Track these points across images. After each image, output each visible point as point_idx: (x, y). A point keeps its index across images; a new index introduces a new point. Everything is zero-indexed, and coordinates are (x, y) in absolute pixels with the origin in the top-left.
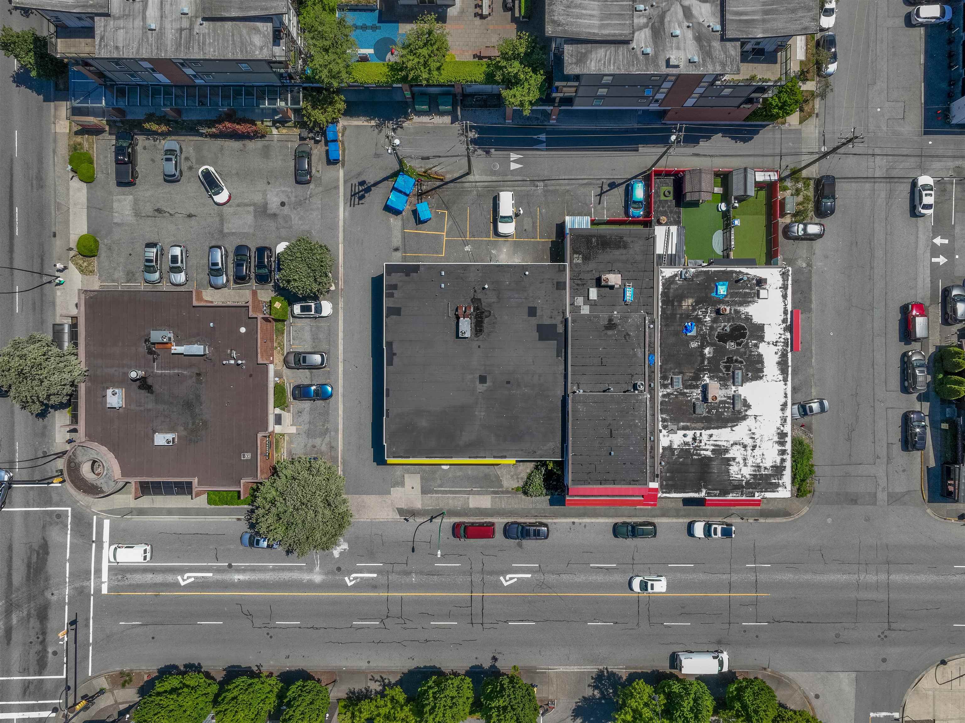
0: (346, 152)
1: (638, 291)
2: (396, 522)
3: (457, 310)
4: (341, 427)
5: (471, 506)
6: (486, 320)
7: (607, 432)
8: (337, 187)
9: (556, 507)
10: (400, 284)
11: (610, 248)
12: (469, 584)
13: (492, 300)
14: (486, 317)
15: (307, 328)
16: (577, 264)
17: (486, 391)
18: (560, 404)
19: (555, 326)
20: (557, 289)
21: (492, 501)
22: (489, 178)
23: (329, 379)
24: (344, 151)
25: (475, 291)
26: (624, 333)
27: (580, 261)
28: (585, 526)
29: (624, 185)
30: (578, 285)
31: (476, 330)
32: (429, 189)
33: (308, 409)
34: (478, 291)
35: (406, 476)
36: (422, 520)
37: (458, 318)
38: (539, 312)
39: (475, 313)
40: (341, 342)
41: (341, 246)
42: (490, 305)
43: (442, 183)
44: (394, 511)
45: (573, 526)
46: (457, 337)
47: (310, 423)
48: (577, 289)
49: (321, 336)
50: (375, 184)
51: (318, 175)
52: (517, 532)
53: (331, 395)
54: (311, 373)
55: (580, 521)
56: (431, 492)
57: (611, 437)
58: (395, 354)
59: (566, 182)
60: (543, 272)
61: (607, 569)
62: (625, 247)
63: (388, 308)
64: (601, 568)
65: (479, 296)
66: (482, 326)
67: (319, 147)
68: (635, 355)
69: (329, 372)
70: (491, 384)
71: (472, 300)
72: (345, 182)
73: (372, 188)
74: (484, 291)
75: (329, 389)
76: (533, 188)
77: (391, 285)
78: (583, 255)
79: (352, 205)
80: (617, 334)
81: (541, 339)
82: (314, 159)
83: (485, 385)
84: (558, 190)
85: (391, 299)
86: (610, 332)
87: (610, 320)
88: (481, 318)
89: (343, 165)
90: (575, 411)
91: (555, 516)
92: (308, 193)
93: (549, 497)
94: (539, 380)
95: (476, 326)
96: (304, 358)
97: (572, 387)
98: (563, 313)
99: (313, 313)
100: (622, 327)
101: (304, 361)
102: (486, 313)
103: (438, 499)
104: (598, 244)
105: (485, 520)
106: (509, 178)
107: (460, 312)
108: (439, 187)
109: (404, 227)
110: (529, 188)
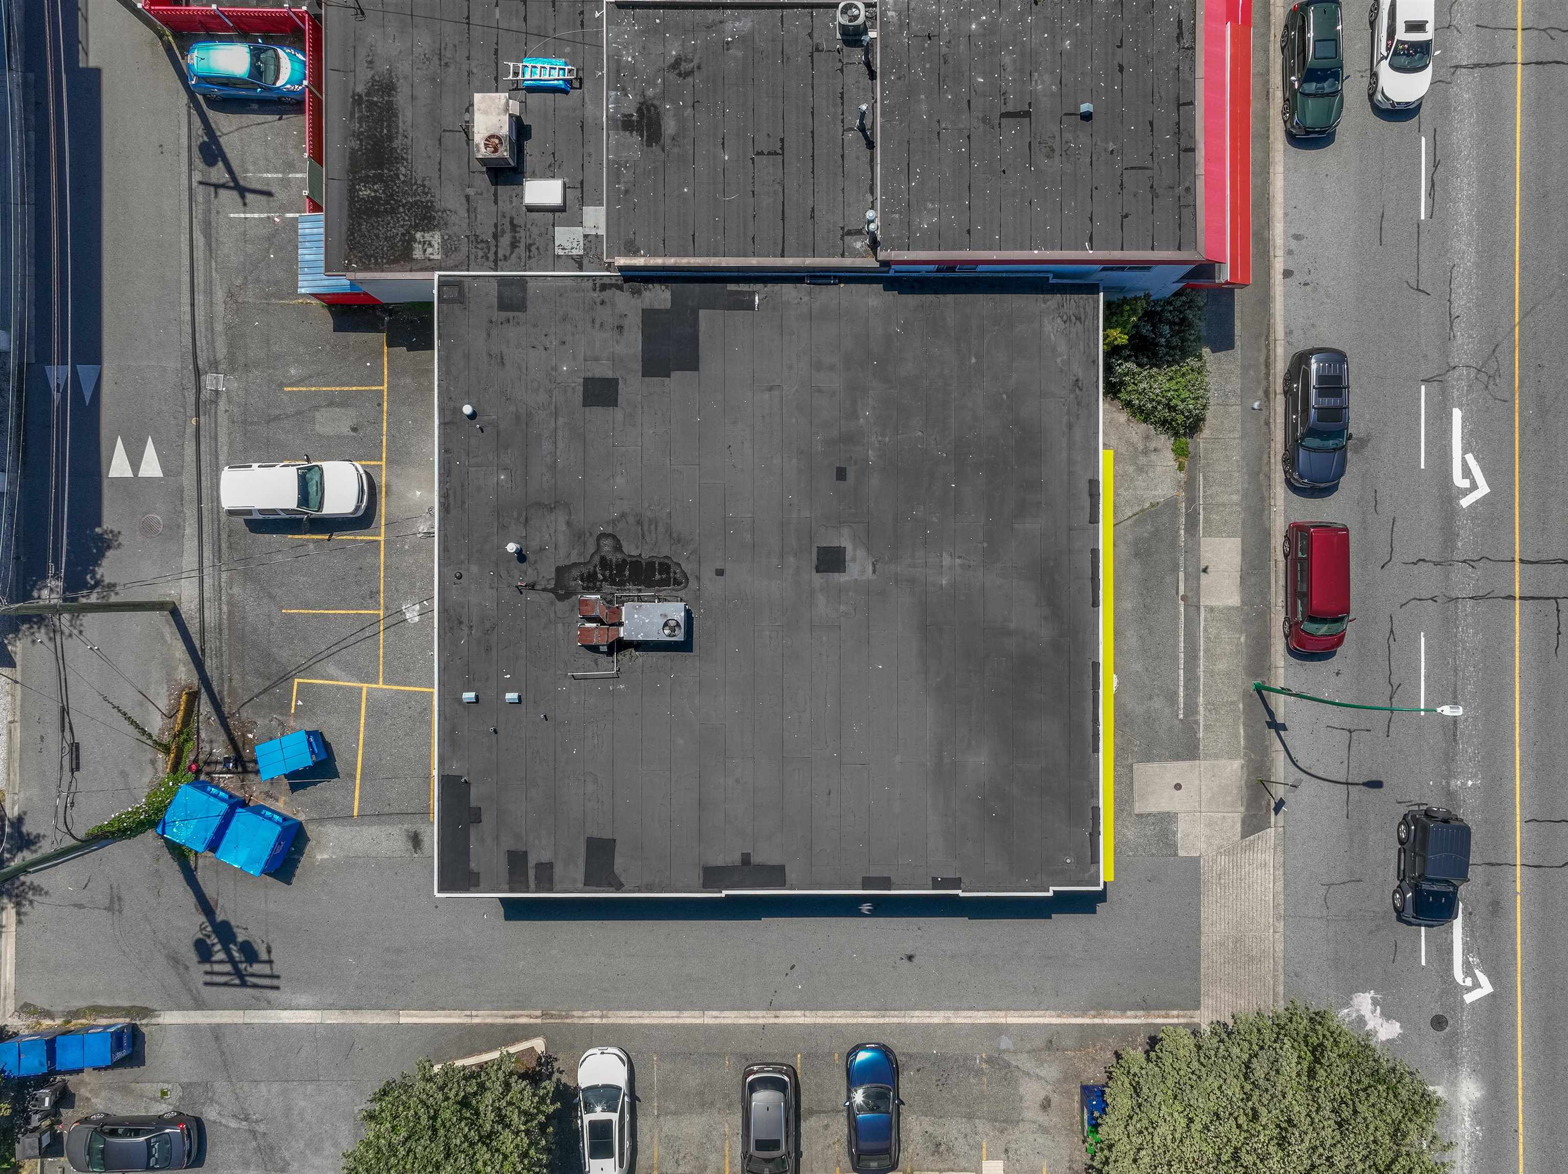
0: (102, 1002)
1: (534, 46)
2: (1286, 842)
3: (594, 649)
4: (982, 1018)
5: (1234, 600)
6: (631, 549)
7: (1012, 128)
8: (217, 1032)
9: (1238, 330)
10: (508, 843)
11: (390, 138)
12: (1483, 606)
13: (563, 527)
14: (618, 548)
15: (669, 1125)
16: (448, 248)
17: (869, 550)
18: (912, 300)
19: (649, 317)
20: (521, 306)
21: (1219, 534)
22: (190, 545)
23: (830, 1054)
24: (98, 1010)
25: (532, 587)
26: (672, 76)
27: (436, 238)
28: (1297, 237)
29: (211, 114)
30: (514, 245)
31: (665, 583)
32: (222, 737)
33: (927, 1124)
34: (531, 577)
35: (1139, 808)
36: (1280, 758)
37: (619, 646)
38: (603, 371)
39: (607, 588)
40: (711, 1018)
41: (407, 1018)
42: (578, 536)
43: (204, 697)
44: (1251, 847)
45: (1298, 277)
46: (685, 646)
47: (970, 1117)
48: (528, 248)
49: (692, 1081)
50: (206, 907)
51: (175, 1096)
52: (1327, 450)
53: (885, 1051)
54: (811, 1112)
55: (1280, 252)
56: (1190, 726)
57: (1027, 114)
58: (746, 859)
59: (200, 298)
60: (467, 356)
61: (1435, 165)
62: (386, 87)
63: (590, 881)
64: (1432, 185)
65: (546, 573)
66: (651, 564)
67: (84, 1092)
68: (745, 40)
69: (804, 1057)
70: (845, 531)
71: (561, 598)
72: (200, 1005)
73: (220, 917)
74: (531, 557)
75: (863, 1056)
76: (222, 405)
77: (511, 873)
78: (416, 227)
79: (272, 982)
80: (674, 102)
81: (692, 363)
82: (124, 1108)
83: (849, 555)
84: (229, 327)
85: (558, 871)
86: (669, 126)
87: (627, 124)
88: (621, 566)
89: (146, 1012)
90: (937, 239)
91: (1265, 332)
92: (233, 1124)
93: (1206, 351)
94: (832, 368)
95: (650, 584)
96: (762, 1145)
97: (856, 254)
98: (604, 287)
99: (614, 1117)
100: (651, 83)
101: (774, 1145)
102: (607, 546)
103: (1212, 707)
104: (380, 178)
105: (1280, 557)
106: (188, 480)
107: (600, 638)
108: (217, 705)
109: (346, 818)
110: (223, 419)
